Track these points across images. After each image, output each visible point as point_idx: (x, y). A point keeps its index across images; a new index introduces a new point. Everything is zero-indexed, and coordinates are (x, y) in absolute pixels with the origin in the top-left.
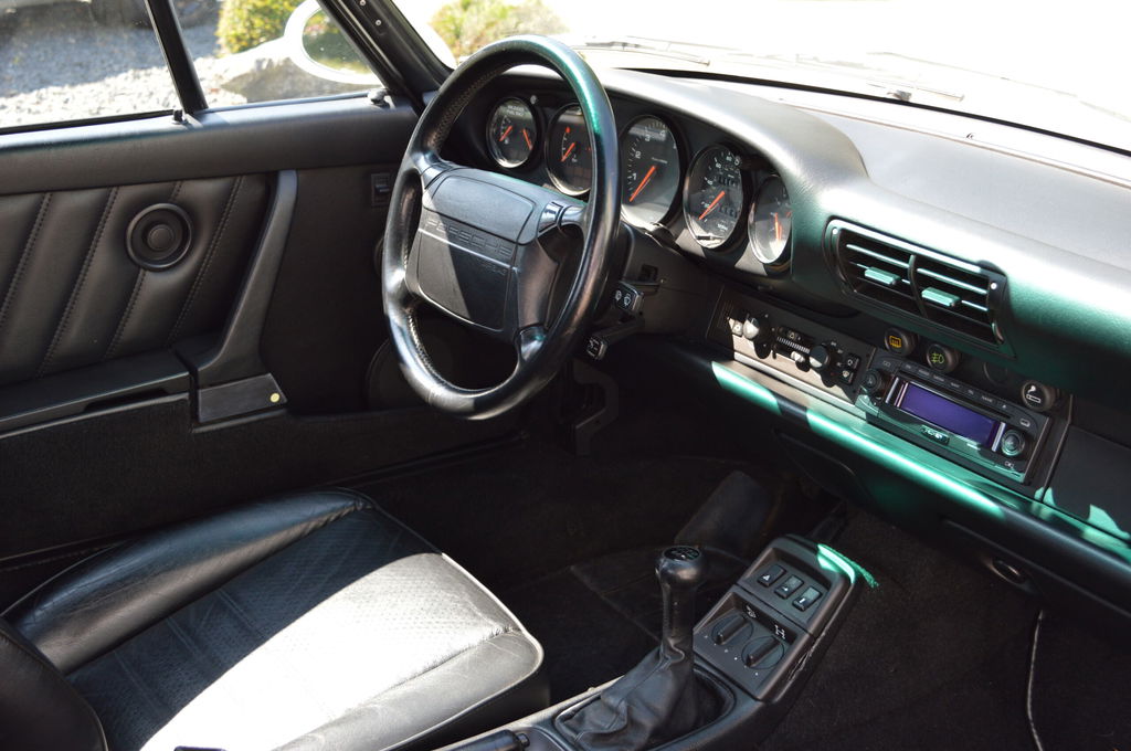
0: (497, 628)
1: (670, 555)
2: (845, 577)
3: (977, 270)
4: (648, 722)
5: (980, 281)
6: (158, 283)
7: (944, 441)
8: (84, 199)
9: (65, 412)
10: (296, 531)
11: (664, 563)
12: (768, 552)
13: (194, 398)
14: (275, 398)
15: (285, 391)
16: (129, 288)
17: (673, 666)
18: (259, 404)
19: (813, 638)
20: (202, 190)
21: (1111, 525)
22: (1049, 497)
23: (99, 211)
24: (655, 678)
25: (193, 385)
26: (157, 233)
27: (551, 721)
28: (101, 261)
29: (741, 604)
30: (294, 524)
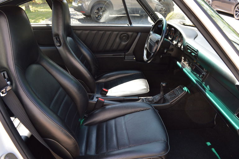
0: (146, 88)
1: (163, 83)
2: (185, 91)
3: (196, 51)
4: (155, 101)
5: (196, 52)
6: (124, 43)
7: (196, 74)
8: (116, 33)
9: (110, 55)
10: (132, 74)
11: (162, 83)
12: (179, 86)
13: (125, 57)
14: (134, 59)
15: (136, 58)
16: (120, 43)
17: (161, 96)
18: (132, 59)
19: (179, 97)
20: (130, 33)
21: (209, 88)
22: (204, 83)
23: (118, 34)
24: (158, 97)
25: (125, 55)
26: (124, 37)
27: (145, 98)
28: (118, 40)
29: (174, 92)
30: (132, 73)
